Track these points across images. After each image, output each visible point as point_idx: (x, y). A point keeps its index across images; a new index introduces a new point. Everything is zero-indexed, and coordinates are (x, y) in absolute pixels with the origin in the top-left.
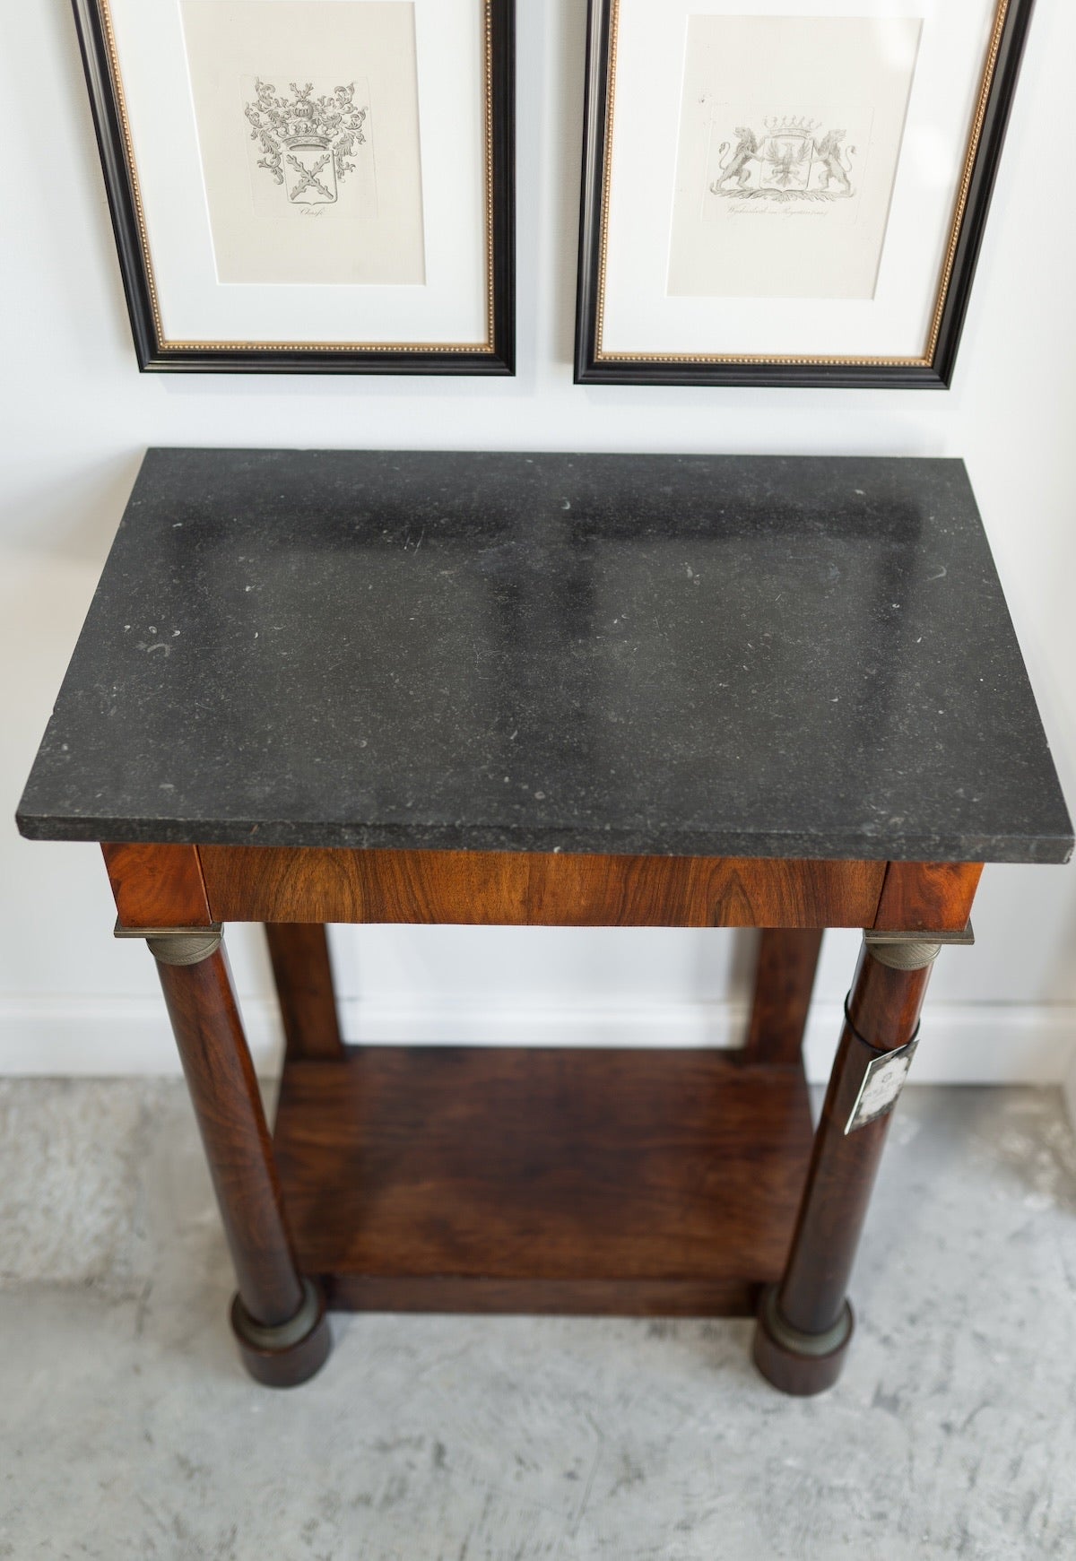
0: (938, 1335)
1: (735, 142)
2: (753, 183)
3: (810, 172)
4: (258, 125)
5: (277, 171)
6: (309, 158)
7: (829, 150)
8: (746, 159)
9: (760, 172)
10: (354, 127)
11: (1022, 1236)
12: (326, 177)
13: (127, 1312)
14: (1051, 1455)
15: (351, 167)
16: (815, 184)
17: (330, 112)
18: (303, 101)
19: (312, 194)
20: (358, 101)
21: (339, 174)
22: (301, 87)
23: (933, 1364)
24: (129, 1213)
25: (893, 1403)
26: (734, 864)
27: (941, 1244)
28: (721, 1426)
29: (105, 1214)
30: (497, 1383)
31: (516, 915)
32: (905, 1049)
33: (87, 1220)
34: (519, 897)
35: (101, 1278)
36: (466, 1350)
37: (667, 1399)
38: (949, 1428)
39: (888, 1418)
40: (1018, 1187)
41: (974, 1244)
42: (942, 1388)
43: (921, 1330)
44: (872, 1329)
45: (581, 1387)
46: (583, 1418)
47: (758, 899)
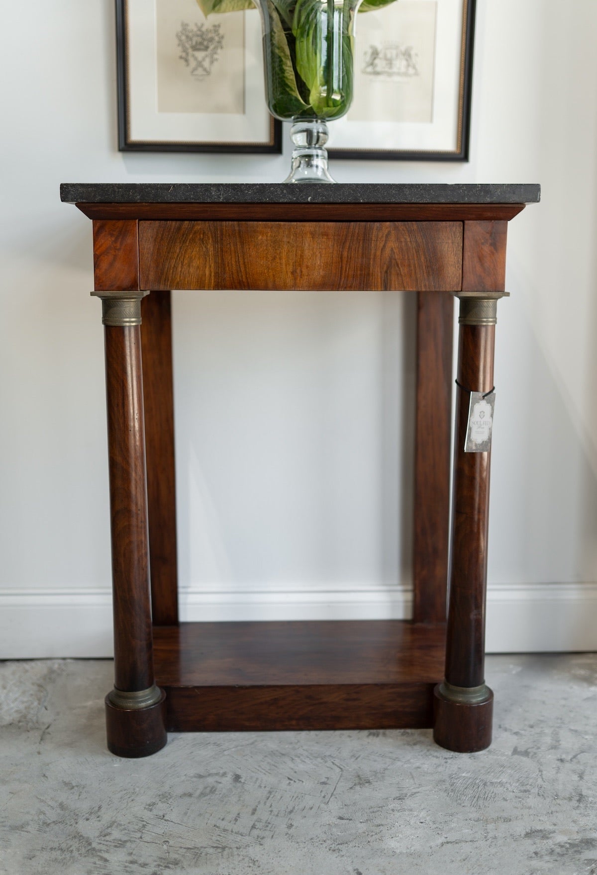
0: (547, 731)
1: (370, 51)
2: (379, 69)
3: (400, 64)
4: (180, 40)
5: (186, 60)
6: (200, 55)
7: (407, 55)
8: (375, 59)
9: (380, 64)
10: (219, 42)
11: (593, 698)
12: (206, 64)
13: (36, 734)
15: (217, 60)
16: (403, 70)
17: (210, 35)
18: (200, 30)
19: (200, 71)
20: (221, 31)
21: (212, 62)
22: (199, 25)
23: (548, 740)
24: (39, 700)
25: (526, 753)
26: (392, 244)
27: (544, 703)
28: (418, 764)
29: (23, 702)
30: (273, 753)
31: (289, 281)
32: (489, 395)
33: (12, 705)
34: (290, 268)
35: (19, 722)
36: (252, 743)
37: (383, 756)
38: (562, 760)
39: (524, 759)
40: (585, 685)
41: (563, 702)
42: (554, 748)
43: (538, 730)
44: (506, 730)
45: (328, 753)
46: (329, 764)
47: (404, 270)
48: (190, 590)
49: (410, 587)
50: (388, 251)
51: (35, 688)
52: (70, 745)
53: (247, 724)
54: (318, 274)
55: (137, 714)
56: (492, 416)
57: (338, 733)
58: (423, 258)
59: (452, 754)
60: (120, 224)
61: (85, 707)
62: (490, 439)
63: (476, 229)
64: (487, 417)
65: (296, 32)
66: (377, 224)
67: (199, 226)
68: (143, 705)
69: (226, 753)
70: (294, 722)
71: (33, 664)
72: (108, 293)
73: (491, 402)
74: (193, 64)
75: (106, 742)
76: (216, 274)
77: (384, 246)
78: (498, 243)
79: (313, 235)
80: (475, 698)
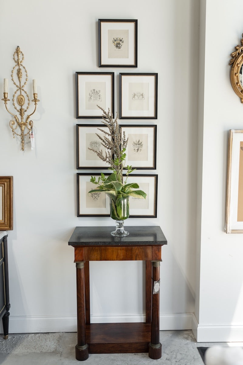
0: (175, 353)
6: (96, 195)
11: (187, 344)
12: (97, 197)
13: (59, 355)
14: (191, 364)
15: (99, 196)
19: (96, 199)
23: (174, 356)
24: (59, 345)
25: (169, 360)
26: (137, 251)
27: (175, 345)
28: (144, 363)
29: (55, 346)
30: (112, 360)
31: (116, 259)
32: (159, 281)
33: (52, 346)
34: (116, 256)
35: (55, 351)
36: (108, 357)
37: (137, 360)
38: (176, 362)
39: (168, 361)
40: (186, 340)
41: (180, 345)
42: (175, 358)
43: (172, 353)
44: (165, 353)
45: (125, 360)
46: (125, 362)
47: (140, 256)
48: (93, 316)
49: (145, 315)
50: (136, 252)
51: (57, 341)
52: (67, 357)
53: (107, 352)
54: (122, 257)
55: (82, 351)
56: (159, 285)
57: (127, 354)
58: (144, 254)
59: (152, 360)
60: (80, 248)
61: (69, 347)
62: (159, 291)
63: (155, 248)
64: (158, 286)
65: (117, 205)
66: (134, 247)
67: (97, 248)
68: (84, 349)
69: (102, 359)
70: (117, 351)
71: (55, 334)
72: (77, 262)
73: (159, 283)
74: (94, 197)
75: (75, 357)
76: (100, 258)
77: (135, 252)
78: (159, 250)
79: (120, 249)
80: (157, 347)
